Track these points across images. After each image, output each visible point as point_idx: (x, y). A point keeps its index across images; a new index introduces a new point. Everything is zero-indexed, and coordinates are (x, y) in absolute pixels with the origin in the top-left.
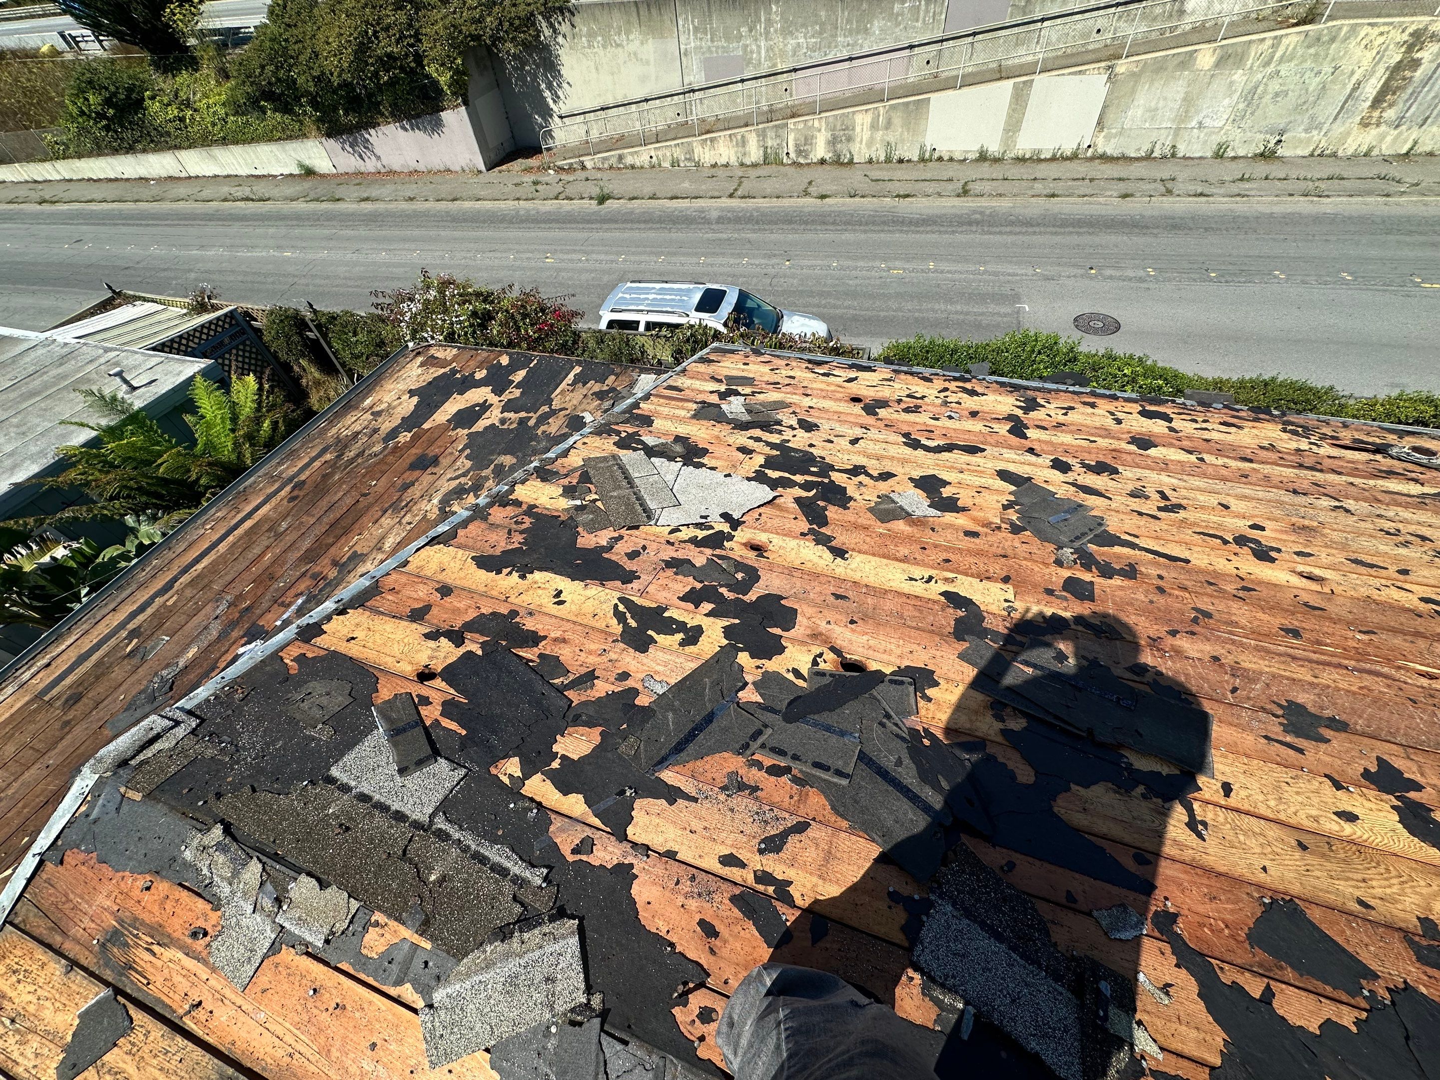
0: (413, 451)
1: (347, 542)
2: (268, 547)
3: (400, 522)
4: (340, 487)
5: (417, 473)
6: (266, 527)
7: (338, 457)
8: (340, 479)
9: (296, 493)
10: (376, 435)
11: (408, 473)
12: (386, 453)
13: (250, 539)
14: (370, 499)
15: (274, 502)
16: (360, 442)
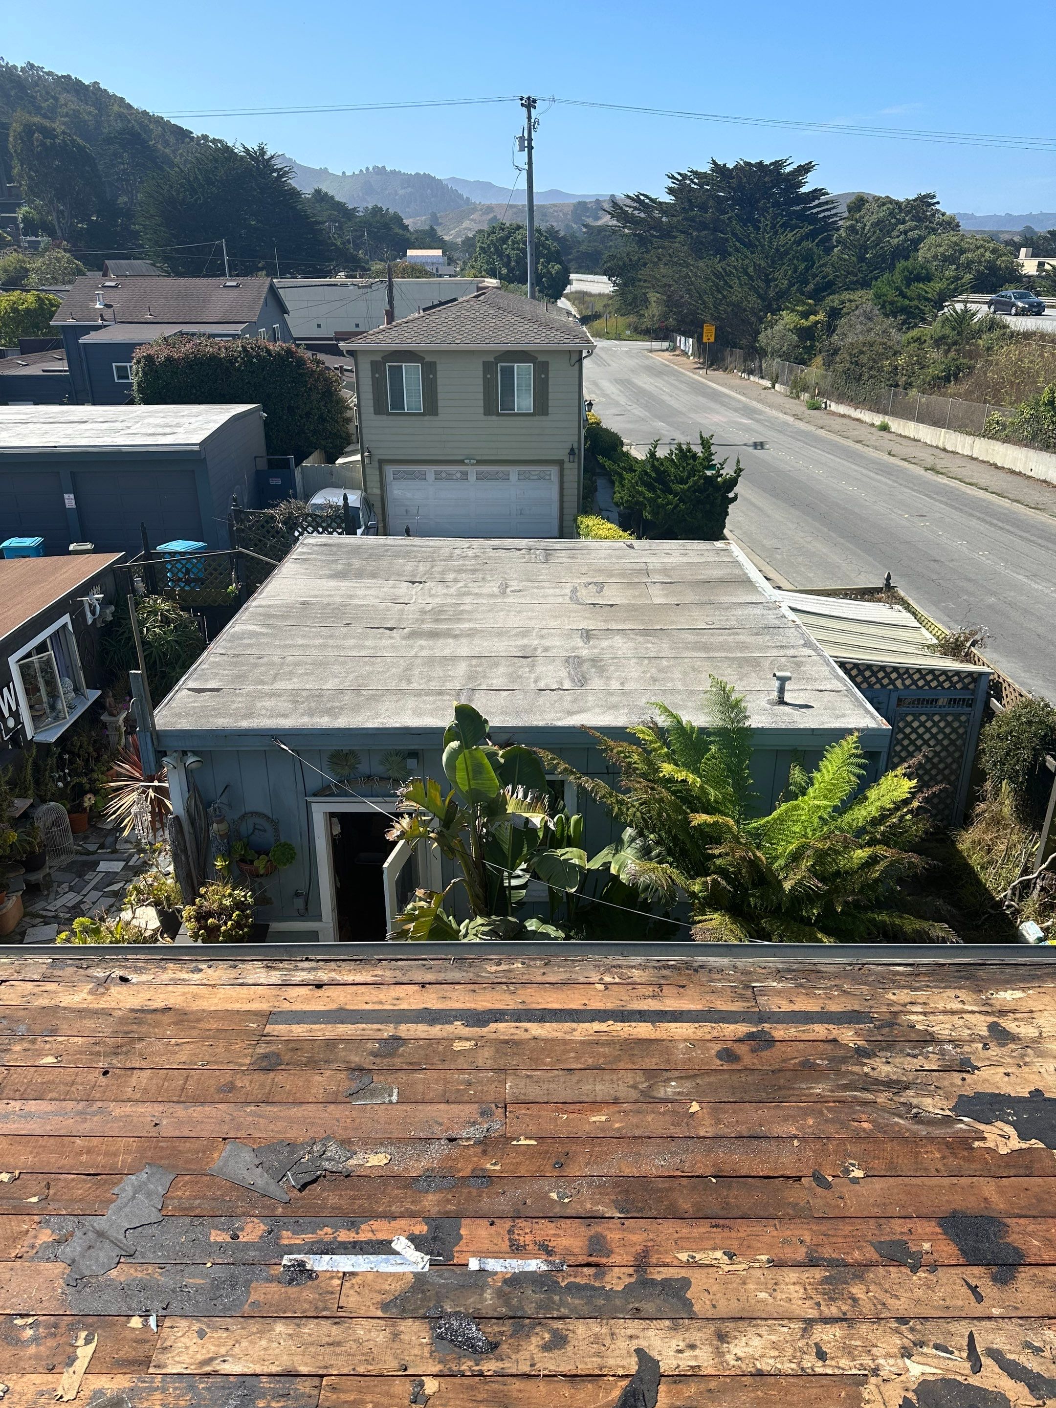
0: (989, 1189)
1: (699, 1244)
2: (616, 1102)
3: (809, 1323)
4: (805, 1114)
5: (948, 1250)
6: (651, 1063)
7: (861, 1053)
8: (821, 1100)
9: (742, 1049)
10: (956, 1077)
11: (931, 1227)
12: (937, 1132)
13: (618, 1059)
14: (820, 1200)
15: (705, 1030)
16: (920, 1061)
